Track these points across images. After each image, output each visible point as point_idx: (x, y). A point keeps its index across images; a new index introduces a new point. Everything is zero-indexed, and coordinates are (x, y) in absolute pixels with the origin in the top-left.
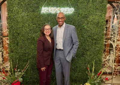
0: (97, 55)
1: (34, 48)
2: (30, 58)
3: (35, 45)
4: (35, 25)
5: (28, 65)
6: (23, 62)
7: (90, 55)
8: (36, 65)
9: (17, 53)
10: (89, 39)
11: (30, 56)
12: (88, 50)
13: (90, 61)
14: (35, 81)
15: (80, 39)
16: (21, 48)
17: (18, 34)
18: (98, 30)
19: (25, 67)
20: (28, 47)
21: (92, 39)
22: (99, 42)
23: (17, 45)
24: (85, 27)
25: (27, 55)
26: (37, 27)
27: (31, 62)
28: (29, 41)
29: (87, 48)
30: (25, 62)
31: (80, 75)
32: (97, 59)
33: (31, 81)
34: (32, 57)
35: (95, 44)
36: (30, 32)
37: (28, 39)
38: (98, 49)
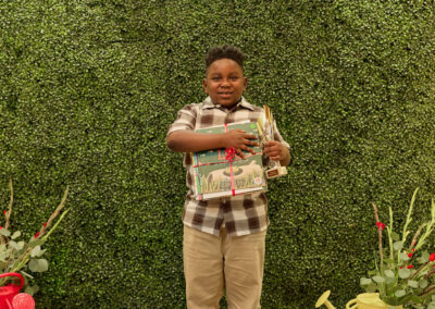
0: (415, 154)
1: (93, 125)
2: (72, 177)
3: (98, 109)
4: (97, 10)
5: (61, 212)
6: (39, 194)
7: (378, 157)
8: (100, 208)
9: (8, 148)
10: (370, 72)
11: (73, 166)
12: (362, 133)
13: (377, 187)
14: (95, 294)
15: (324, 75)
16: (31, 123)
17: (19, 53)
18: (411, 29)
19: (47, 218)
20: (64, 119)
21: (383, 76)
22: (423, 89)
23: (11, 107)
24: (347, 12)
25: (56, 159)
26: (109, 17)
27: (76, 195)
28: (69, 90)
29: (361, 122)
30: (48, 194)
31: (328, 263)
32: (414, 177)
33: (75, 294)
34: (83, 167)
35: (401, 100)
36: (76, 43)
37: (64, 78)
38: (418, 124)
